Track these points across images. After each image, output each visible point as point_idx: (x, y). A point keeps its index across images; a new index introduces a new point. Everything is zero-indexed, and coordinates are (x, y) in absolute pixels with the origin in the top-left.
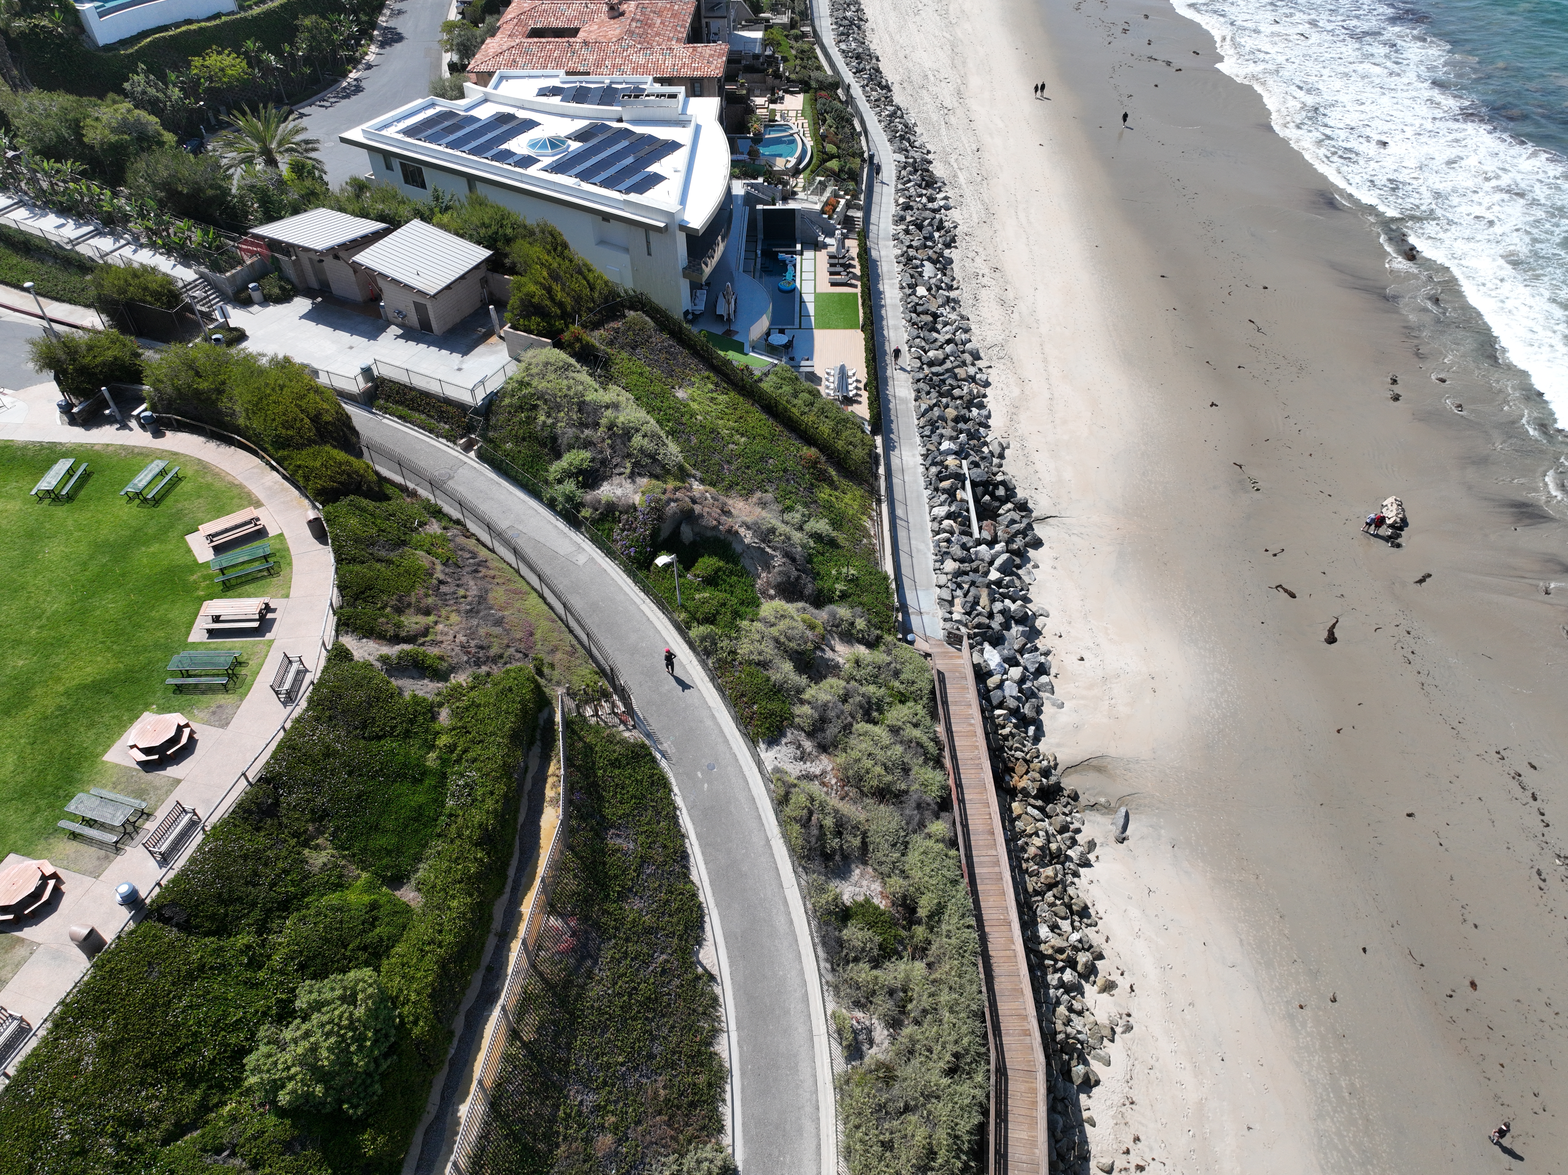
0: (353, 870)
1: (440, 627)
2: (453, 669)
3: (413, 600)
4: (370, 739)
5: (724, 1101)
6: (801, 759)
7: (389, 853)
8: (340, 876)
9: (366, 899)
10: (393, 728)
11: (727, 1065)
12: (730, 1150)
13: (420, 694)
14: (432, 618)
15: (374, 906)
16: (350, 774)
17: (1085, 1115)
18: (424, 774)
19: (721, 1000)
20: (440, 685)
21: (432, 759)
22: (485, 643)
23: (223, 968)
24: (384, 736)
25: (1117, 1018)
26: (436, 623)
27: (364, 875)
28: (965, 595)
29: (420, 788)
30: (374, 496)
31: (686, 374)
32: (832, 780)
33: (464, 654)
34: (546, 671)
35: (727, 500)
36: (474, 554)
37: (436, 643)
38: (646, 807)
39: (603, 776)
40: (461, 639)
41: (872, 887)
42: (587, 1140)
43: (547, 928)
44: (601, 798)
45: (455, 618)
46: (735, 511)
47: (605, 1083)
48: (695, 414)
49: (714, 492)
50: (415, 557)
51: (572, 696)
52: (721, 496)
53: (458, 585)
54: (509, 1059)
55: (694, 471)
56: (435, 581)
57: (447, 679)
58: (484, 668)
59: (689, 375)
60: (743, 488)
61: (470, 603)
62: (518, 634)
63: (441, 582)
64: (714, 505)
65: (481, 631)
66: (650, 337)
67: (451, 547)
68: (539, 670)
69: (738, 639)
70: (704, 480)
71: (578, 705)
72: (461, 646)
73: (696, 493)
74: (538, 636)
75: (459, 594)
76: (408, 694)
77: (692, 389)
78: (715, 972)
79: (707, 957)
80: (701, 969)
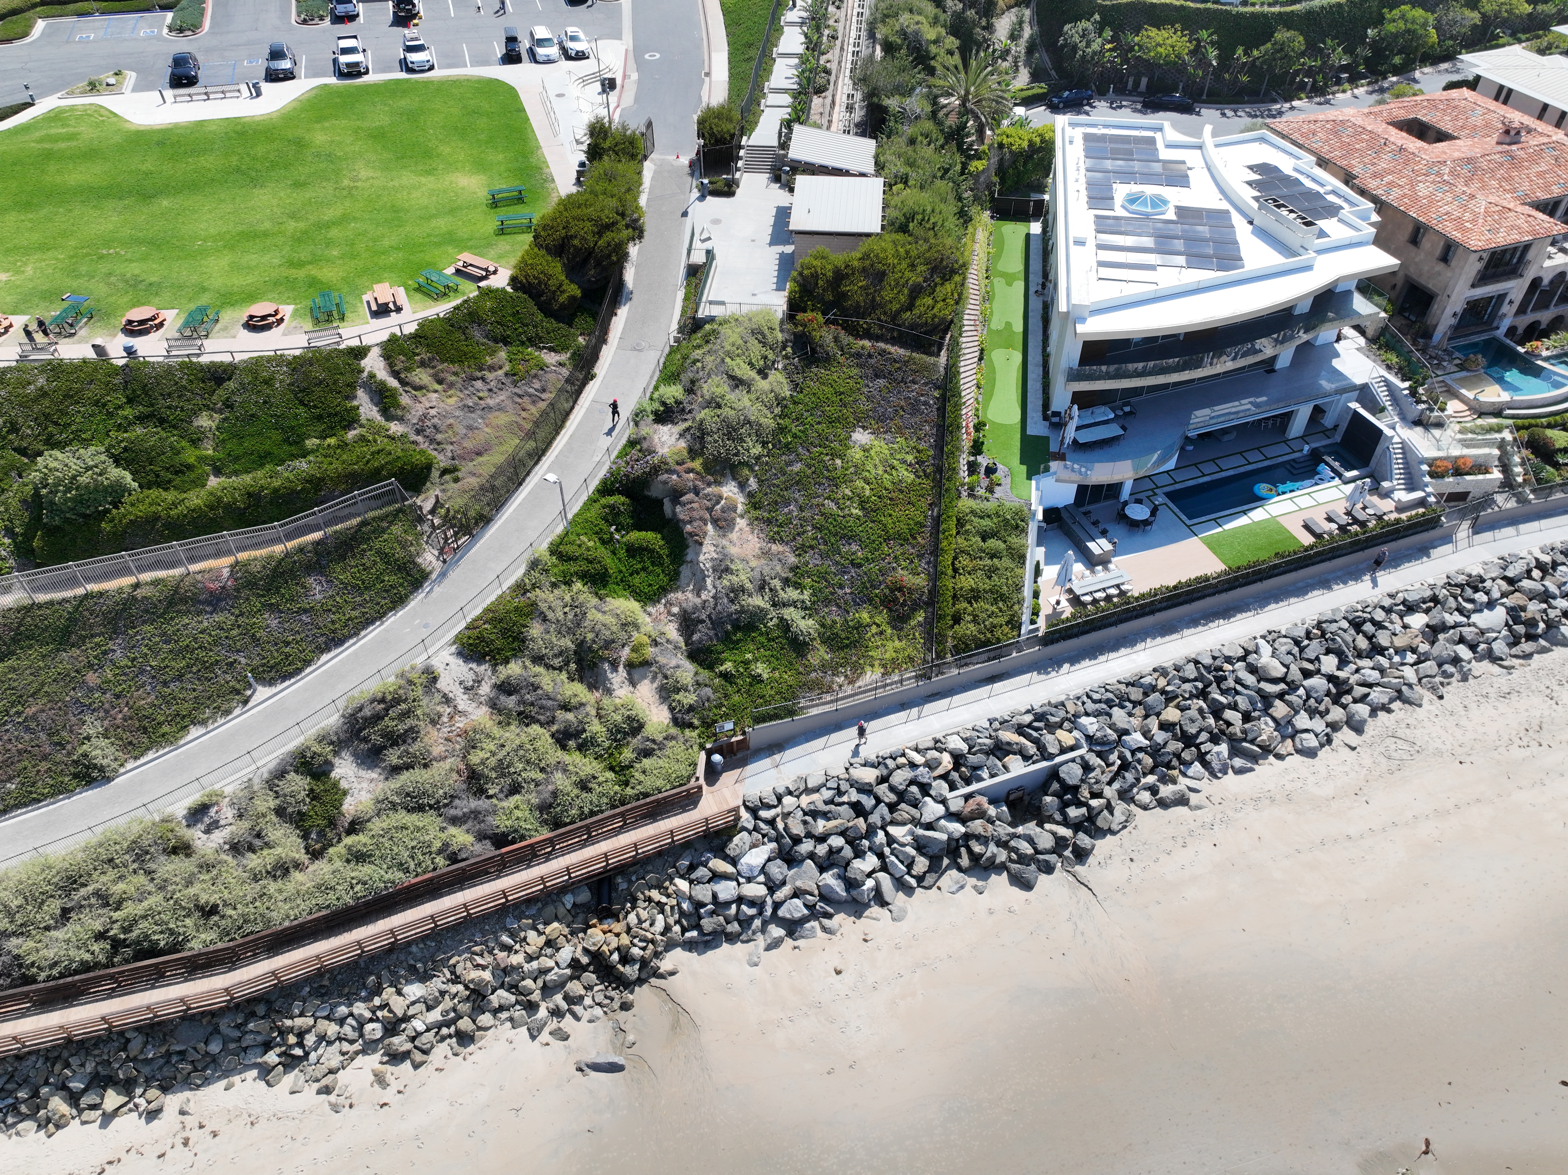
0: (209, 445)
1: (435, 395)
2: (401, 419)
3: (441, 367)
4: (296, 399)
5: (156, 751)
6: (467, 689)
7: (229, 455)
8: (199, 439)
9: (193, 459)
10: (315, 407)
13: (362, 410)
14: (438, 386)
16: (265, 402)
17: (236, 1079)
18: (297, 443)
19: (230, 717)
20: (379, 418)
21: (312, 443)
22: (443, 428)
23: (110, 414)
24: (305, 405)
25: (347, 1094)
26: (436, 391)
27: (210, 452)
28: (831, 802)
29: (284, 447)
30: (547, 309)
31: (900, 431)
32: (461, 723)
33: (420, 420)
34: (447, 477)
35: (741, 523)
36: (544, 390)
37: (415, 398)
38: (361, 595)
39: (364, 550)
40: (433, 412)
41: (363, 793)
42: (90, 666)
43: (219, 570)
44: (343, 558)
45: (452, 401)
46: (734, 536)
47: (134, 659)
48: (840, 457)
49: (740, 508)
50: (493, 353)
51: (438, 504)
52: (742, 517)
53: (490, 390)
54: (120, 591)
55: (753, 483)
56: (479, 374)
57: (387, 420)
58: (420, 439)
59: (902, 435)
60: (778, 533)
61: (477, 404)
62: (468, 444)
63: (483, 379)
64: (710, 510)
65: (451, 421)
66: (914, 382)
67: (533, 372)
68: (445, 472)
69: (554, 585)
70: (750, 495)
71: (433, 512)
72: (425, 416)
73: (709, 490)
74: (481, 459)
75: (481, 394)
76: (355, 403)
77: (883, 443)
78: (250, 704)
79: (262, 692)
80: (249, 693)
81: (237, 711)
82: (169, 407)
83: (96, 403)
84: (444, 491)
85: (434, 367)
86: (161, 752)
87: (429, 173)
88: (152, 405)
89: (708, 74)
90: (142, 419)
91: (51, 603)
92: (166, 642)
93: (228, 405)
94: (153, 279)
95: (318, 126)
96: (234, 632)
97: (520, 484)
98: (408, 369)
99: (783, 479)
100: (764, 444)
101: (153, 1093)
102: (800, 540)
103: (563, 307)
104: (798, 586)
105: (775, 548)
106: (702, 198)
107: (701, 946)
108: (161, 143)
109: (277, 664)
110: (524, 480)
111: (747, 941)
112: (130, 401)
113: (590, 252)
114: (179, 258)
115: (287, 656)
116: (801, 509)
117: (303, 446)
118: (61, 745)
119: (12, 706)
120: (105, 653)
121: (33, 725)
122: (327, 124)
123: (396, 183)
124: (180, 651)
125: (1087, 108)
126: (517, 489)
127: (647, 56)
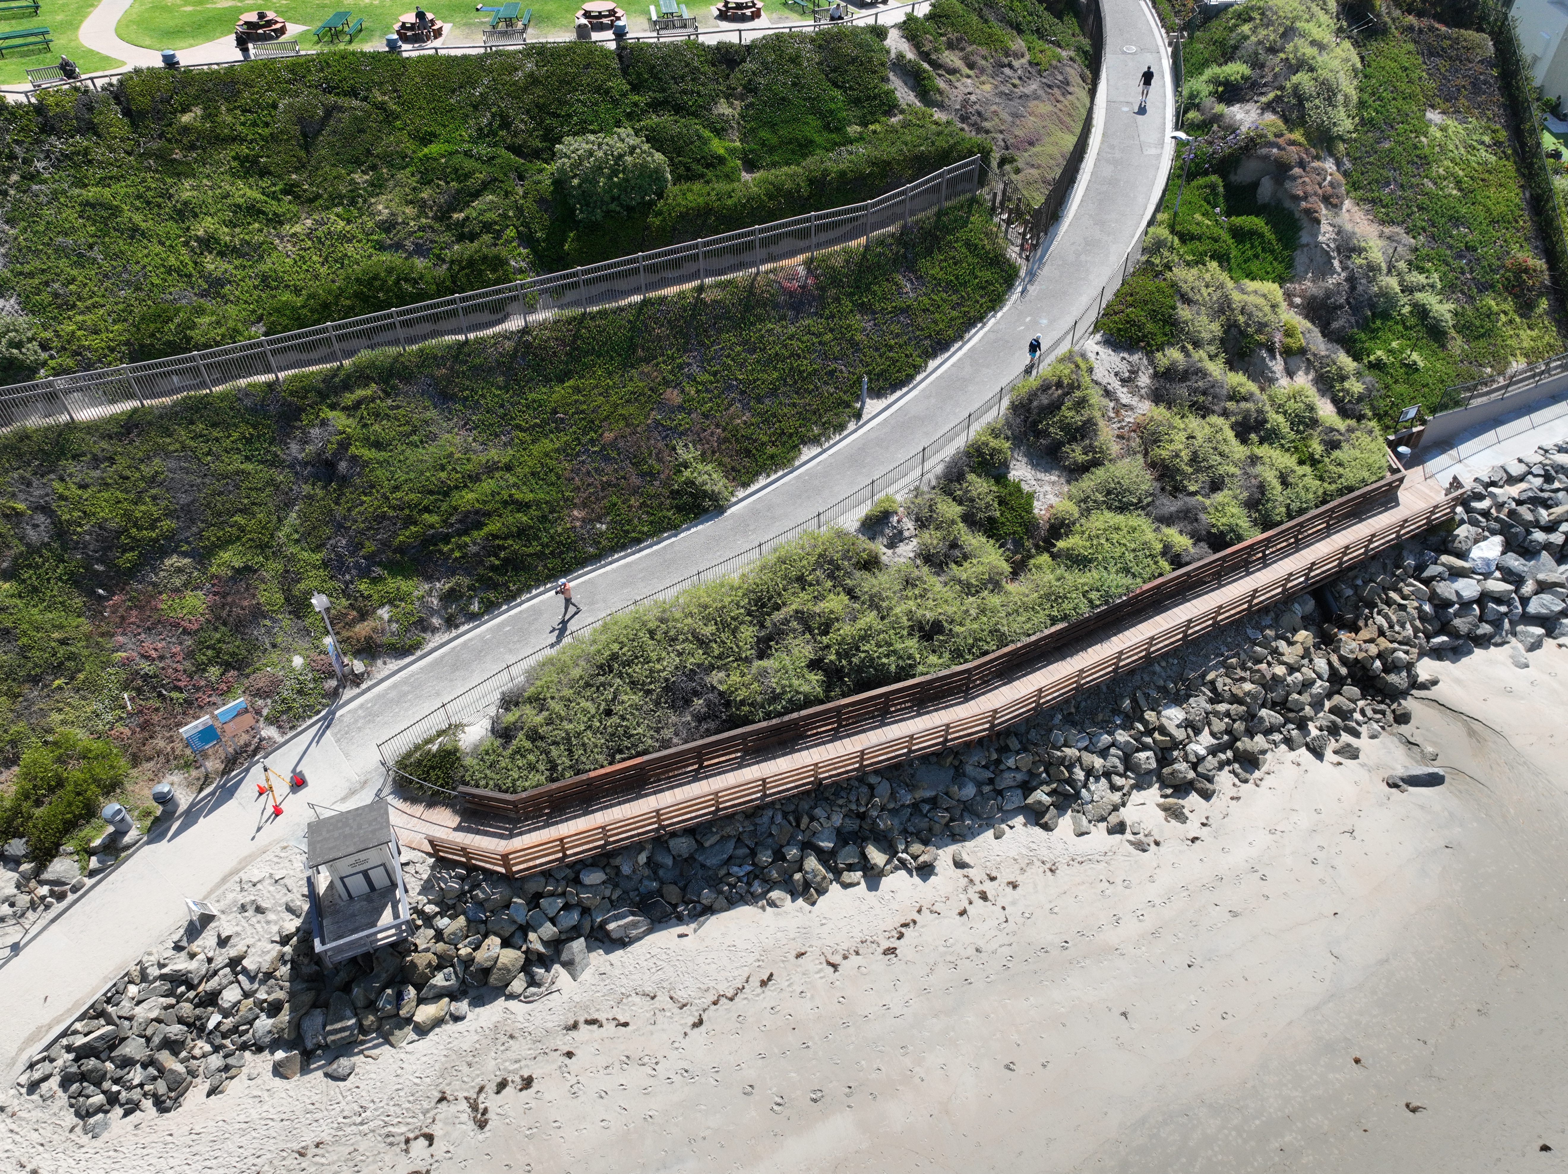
0: (735, 135)
1: (969, 81)
2: (941, 106)
3: (969, 49)
4: (829, 80)
5: (768, 476)
6: (1124, 381)
7: (763, 145)
8: (723, 129)
9: (721, 151)
10: (851, 88)
11: (797, 463)
12: (734, 500)
13: (898, 94)
14: (969, 71)
15: (721, 160)
16: (794, 84)
17: (1003, 827)
18: (838, 130)
19: (845, 433)
20: (918, 104)
21: (853, 130)
22: (988, 115)
23: (615, 102)
24: (840, 87)
25: (1143, 831)
26: (968, 77)
27: (738, 144)
28: (1542, 490)
29: (825, 134)
31: (1469, 111)
32: (1130, 418)
33: (962, 106)
34: (1007, 167)
35: (1347, 204)
36: (1067, 83)
37: (951, 83)
38: (956, 292)
39: (950, 242)
40: (973, 98)
41: (1050, 496)
42: (666, 383)
43: (792, 268)
44: (929, 252)
45: (987, 87)
46: (1345, 214)
47: (715, 374)
48: (1424, 135)
49: (1343, 187)
50: (1012, 40)
51: (1005, 197)
52: (1347, 196)
53: (1020, 78)
54: (681, 295)
55: (1347, 161)
56: (1006, 61)
57: (928, 105)
58: (966, 127)
59: (1472, 114)
60: (1386, 214)
61: (1013, 92)
62: (1018, 133)
63: (1010, 66)
64: (1320, 185)
65: (994, 108)
66: (1468, 60)
67: (1054, 63)
68: (1003, 162)
69: (1189, 264)
70: (1348, 174)
71: (1002, 205)
72: (966, 101)
73: (1314, 164)
74: (1035, 149)
75: (1013, 82)
76: (890, 86)
77: (1456, 123)
78: (865, 417)
79: (872, 406)
80: (858, 405)
81: (851, 426)
82: (684, 92)
83: (598, 90)
85: (963, 49)
86: (773, 477)
88: (664, 90)
90: (655, 106)
91: (603, 314)
92: (752, 351)
93: (751, 89)
96: (829, 336)
98: (936, 51)
99: (1376, 157)
100: (1351, 118)
101: (916, 848)
102: (1410, 221)
107: (1450, 654)
109: (884, 371)
111: (1501, 644)
112: (636, 88)
115: (894, 362)
116: (1402, 189)
117: (845, 133)
118: (651, 475)
119: (585, 434)
120: (681, 367)
121: (614, 455)
124: (770, 360)
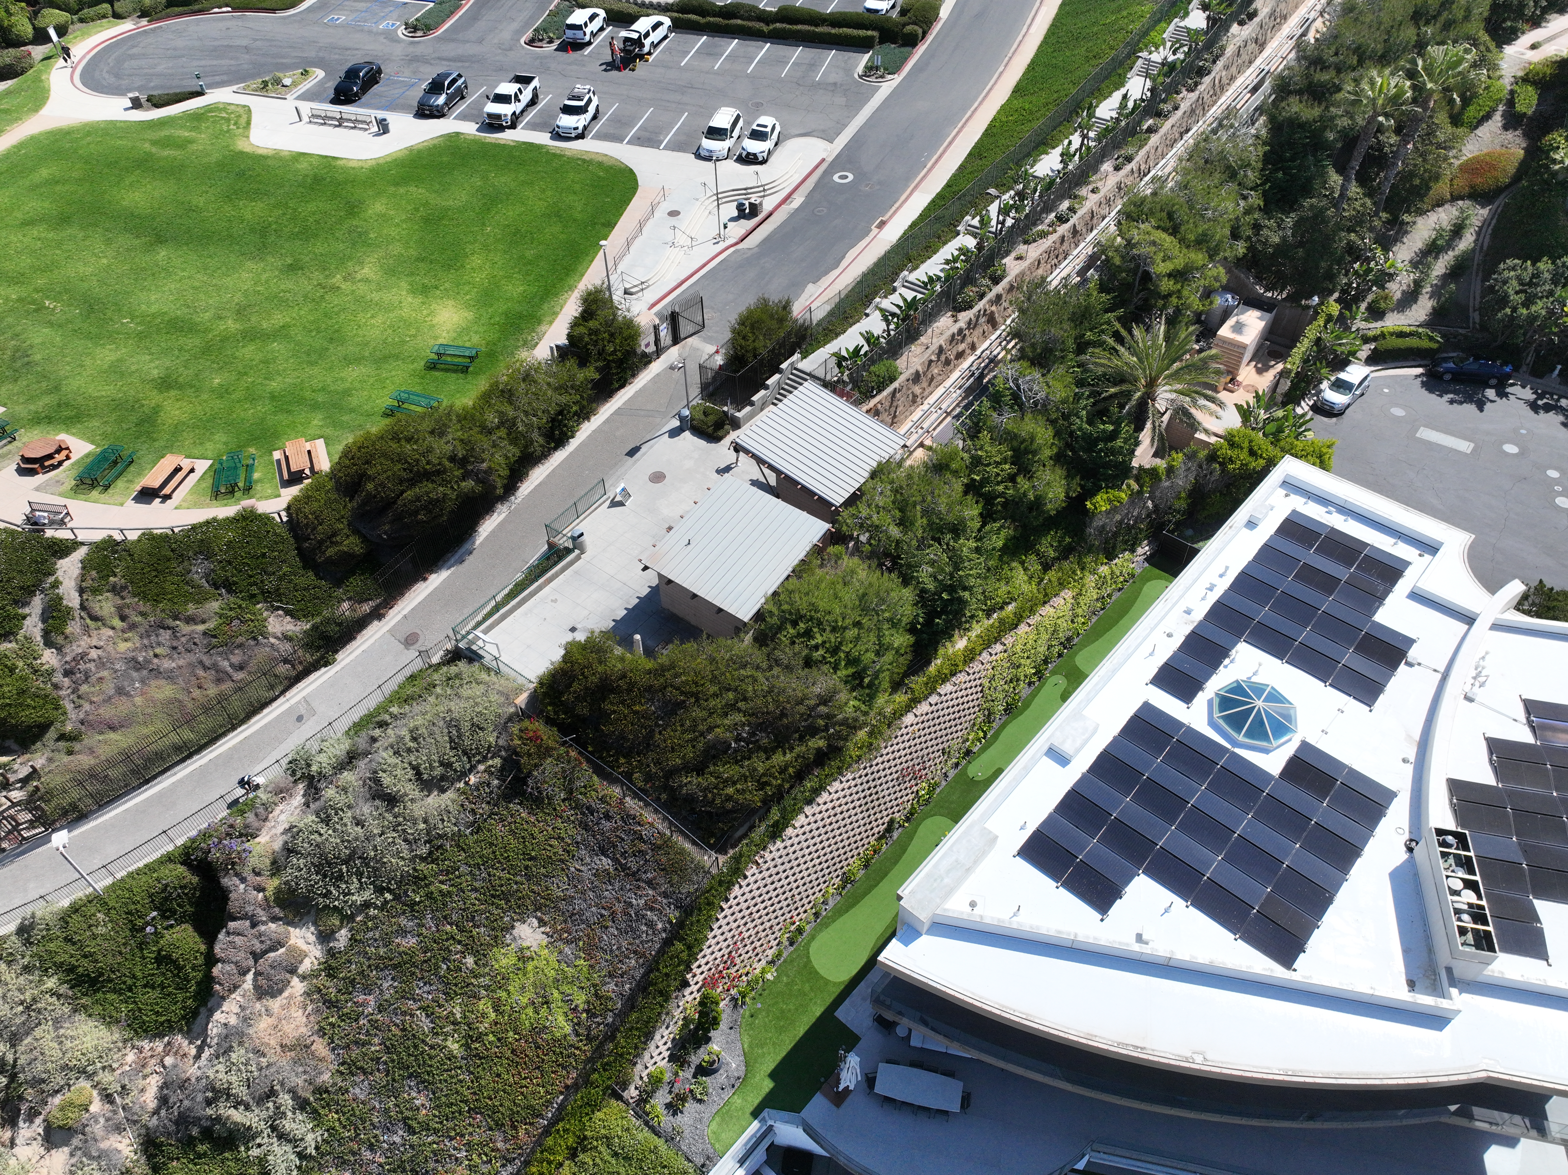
1: (110, 633)
2: (59, 649)
13: (28, 622)
14: (117, 622)
20: (39, 638)
22: (93, 679)
26: (113, 628)
30: (308, 560)
31: (590, 950)
33: (74, 659)
34: (62, 744)
35: (297, 987)
36: (241, 668)
37: (86, 630)
40: (94, 654)
45: (123, 646)
46: (276, 1004)
48: (475, 953)
49: (306, 966)
50: (200, 601)
51: (34, 773)
52: (303, 978)
53: (174, 648)
55: (343, 936)
56: (170, 622)
57: (46, 644)
58: (66, 681)
59: (590, 956)
60: (332, 1025)
61: (149, 662)
62: (107, 712)
63: (173, 630)
64: (257, 956)
65: (105, 673)
66: (650, 883)
67: (240, 640)
68: (62, 737)
69: (27, 969)
70: (331, 953)
71: (25, 781)
72: (83, 656)
73: (272, 926)
74: (112, 736)
75: (158, 651)
76: (26, 611)
77: (553, 958)
84: (50, 760)
85: (123, 598)
87: (425, 291)
89: (882, 224)
94: (38, 357)
95: (392, 189)
97: (147, 782)
98: (95, 591)
99: (382, 951)
100: (380, 890)
102: (355, 1052)
103: (329, 561)
104: (315, 1115)
105: (320, 1047)
106: (674, 433)
108: (241, 174)
110: (154, 777)
113: (389, 503)
114: (89, 336)
116: (380, 1009)
122: (402, 190)
123: (376, 296)
125: (1491, 393)
126: (140, 786)
127: (836, 178)
